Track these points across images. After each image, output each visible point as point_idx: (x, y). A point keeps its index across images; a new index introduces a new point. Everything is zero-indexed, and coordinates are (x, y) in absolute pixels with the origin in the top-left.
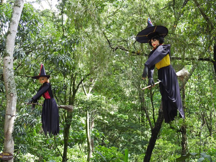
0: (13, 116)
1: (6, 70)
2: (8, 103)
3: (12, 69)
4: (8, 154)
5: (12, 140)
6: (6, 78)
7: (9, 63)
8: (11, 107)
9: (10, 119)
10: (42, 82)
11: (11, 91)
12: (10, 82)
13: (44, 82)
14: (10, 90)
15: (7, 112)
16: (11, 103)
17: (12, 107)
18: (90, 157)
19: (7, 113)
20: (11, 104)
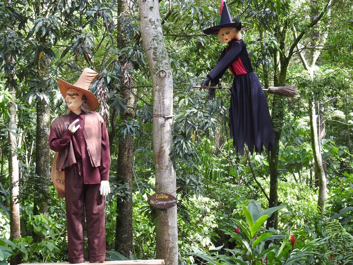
0: (168, 118)
1: (147, 24)
2: (156, 93)
3: (158, 20)
4: (166, 197)
5: (171, 169)
6: (148, 40)
7: (151, 8)
8: (163, 99)
9: (163, 125)
10: (227, 39)
11: (159, 68)
12: (155, 49)
13: (229, 40)
14: (157, 64)
15: (156, 110)
16: (162, 90)
17: (165, 100)
18: (323, 196)
19: (156, 113)
20: (163, 94)
